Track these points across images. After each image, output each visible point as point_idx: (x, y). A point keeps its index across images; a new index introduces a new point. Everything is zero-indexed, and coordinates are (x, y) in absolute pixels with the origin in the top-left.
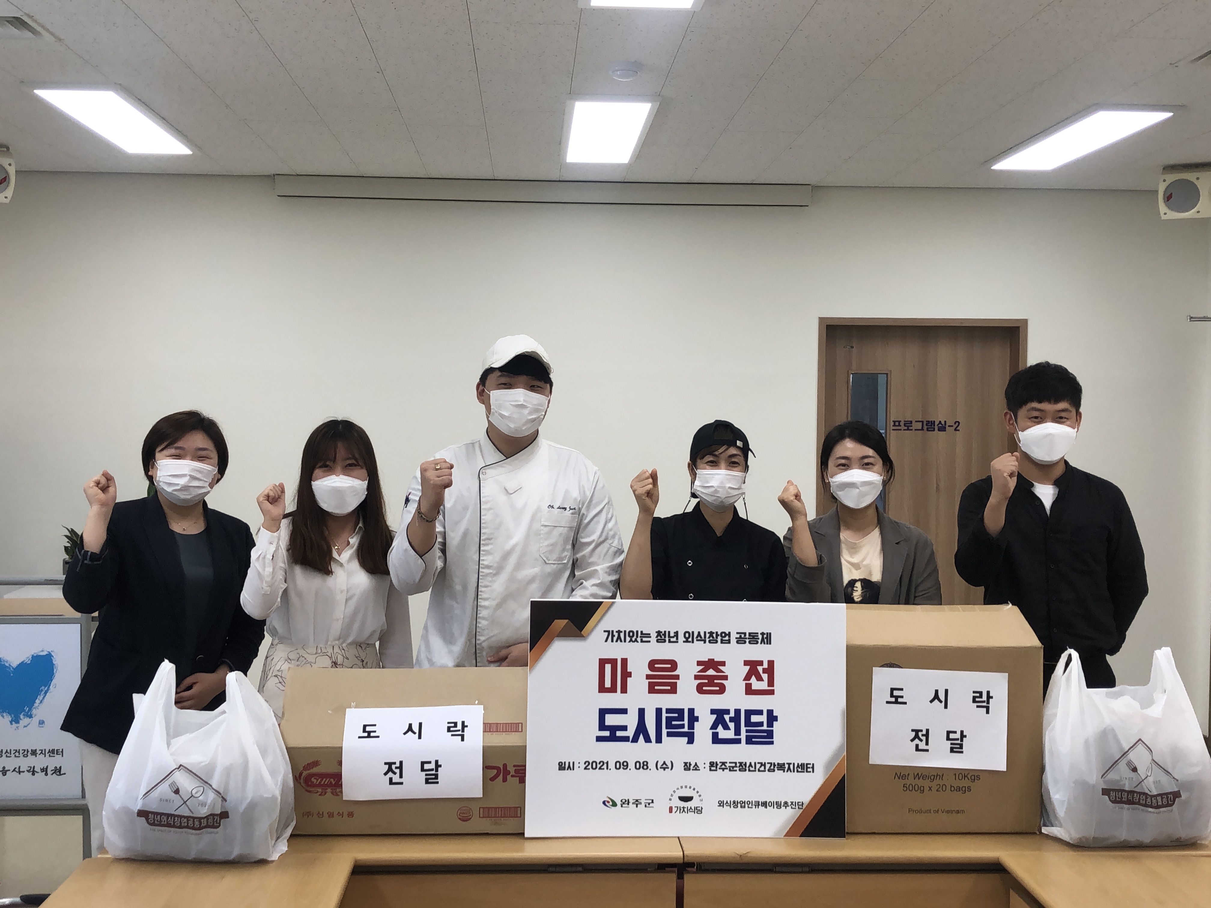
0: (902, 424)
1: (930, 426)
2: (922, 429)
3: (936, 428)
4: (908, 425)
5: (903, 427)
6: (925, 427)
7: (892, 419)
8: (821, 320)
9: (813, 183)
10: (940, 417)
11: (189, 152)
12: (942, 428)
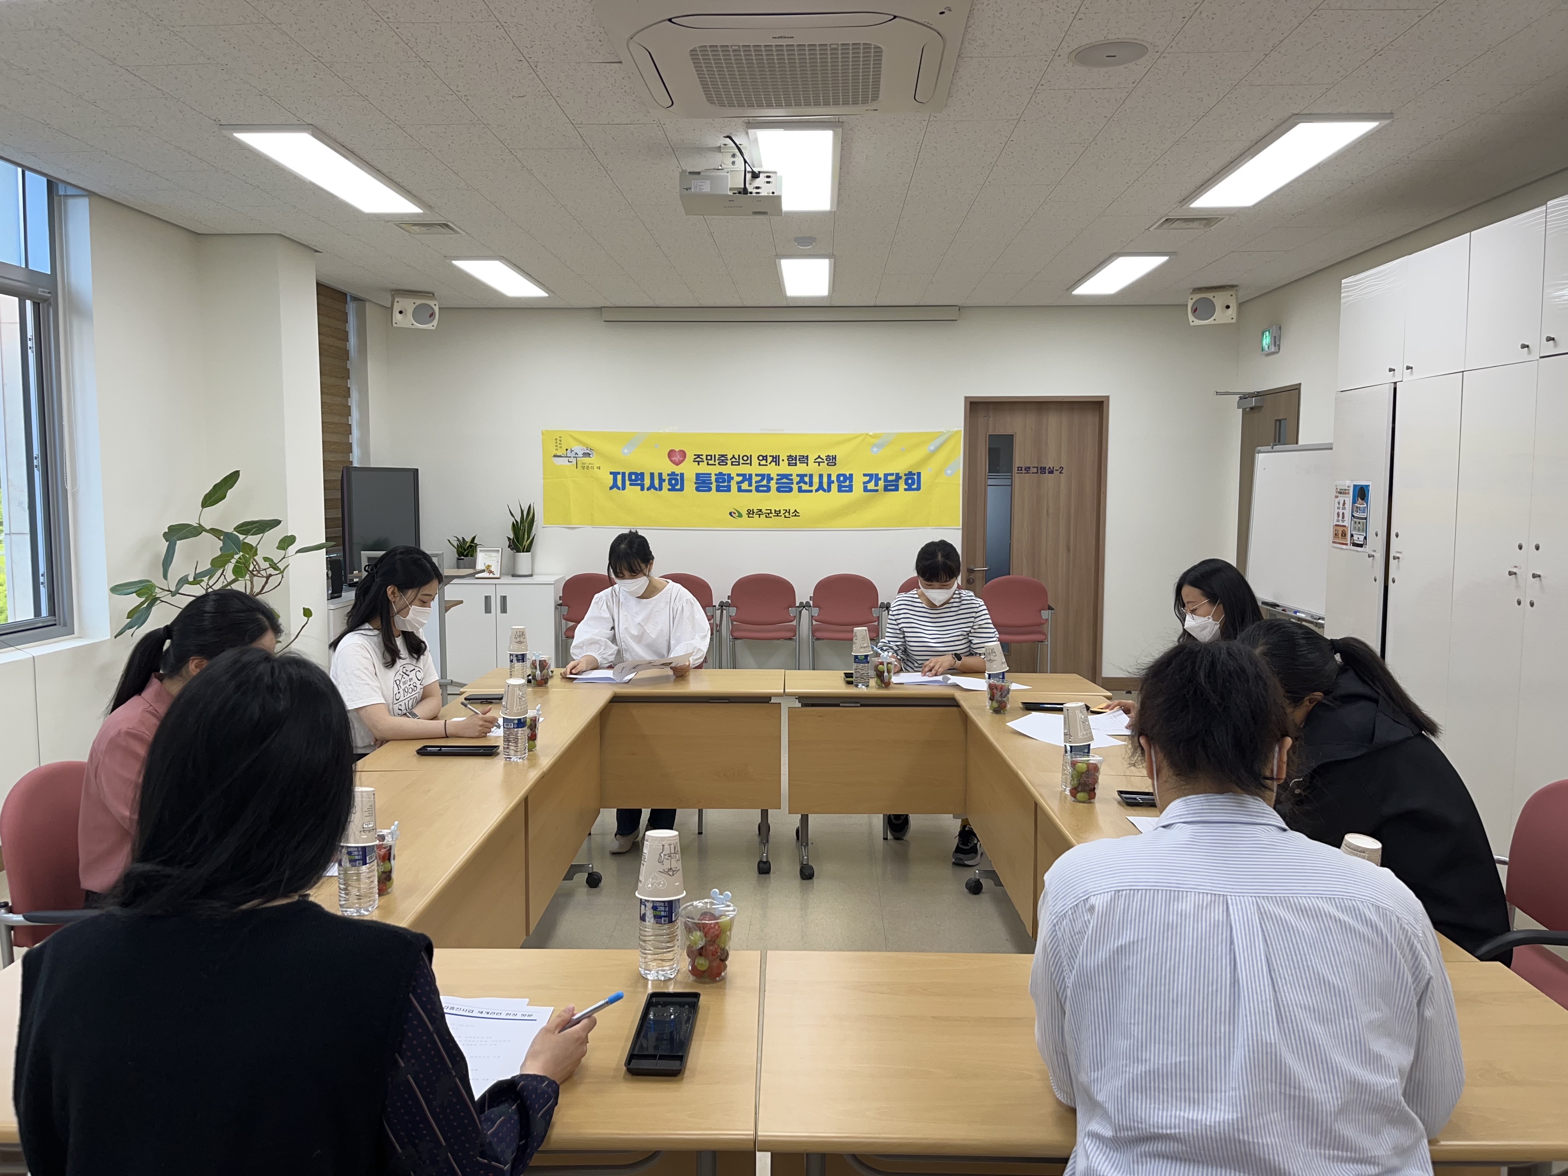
0: (1023, 469)
1: (1043, 470)
2: (1037, 473)
3: (1047, 472)
4: (1028, 469)
5: (1024, 471)
6: (1039, 471)
7: (1017, 466)
8: (966, 398)
9: (959, 304)
10: (1049, 464)
11: (546, 295)
12: (1051, 472)
